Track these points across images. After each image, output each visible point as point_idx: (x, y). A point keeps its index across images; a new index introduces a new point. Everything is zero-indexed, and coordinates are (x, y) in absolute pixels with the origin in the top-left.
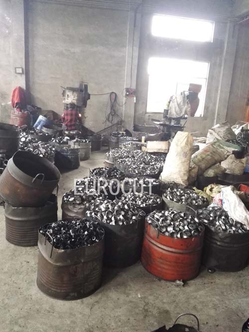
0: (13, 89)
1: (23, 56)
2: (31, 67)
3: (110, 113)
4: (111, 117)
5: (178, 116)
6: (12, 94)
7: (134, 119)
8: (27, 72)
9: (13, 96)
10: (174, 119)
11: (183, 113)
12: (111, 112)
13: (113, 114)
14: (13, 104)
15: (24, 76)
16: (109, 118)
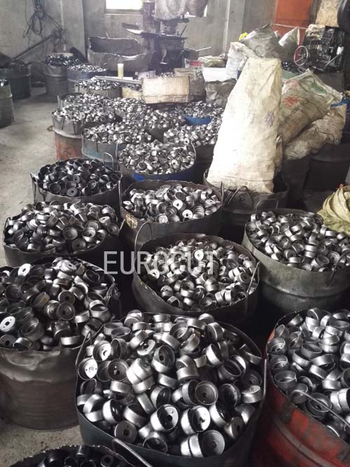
3: (35, 14)
4: (37, 22)
5: (174, 17)
7: (85, 25)
10: (165, 22)
11: (182, 9)
12: (36, 12)
13: (41, 14)
16: (33, 24)
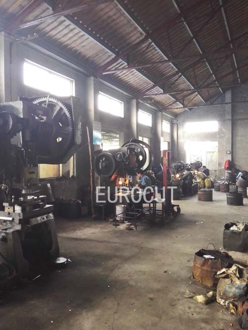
0: (225, 161)
1: (230, 145)
2: (234, 150)
6: (224, 163)
8: (232, 153)
9: (225, 164)
14: (225, 168)
15: (231, 155)
